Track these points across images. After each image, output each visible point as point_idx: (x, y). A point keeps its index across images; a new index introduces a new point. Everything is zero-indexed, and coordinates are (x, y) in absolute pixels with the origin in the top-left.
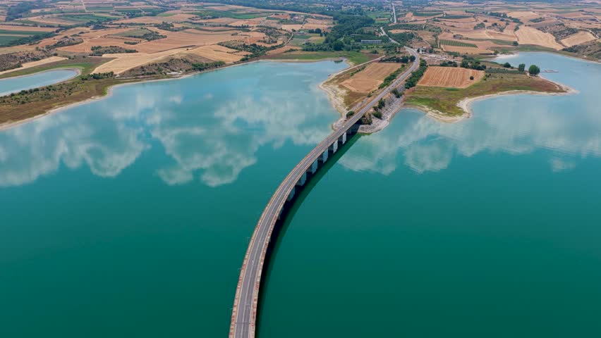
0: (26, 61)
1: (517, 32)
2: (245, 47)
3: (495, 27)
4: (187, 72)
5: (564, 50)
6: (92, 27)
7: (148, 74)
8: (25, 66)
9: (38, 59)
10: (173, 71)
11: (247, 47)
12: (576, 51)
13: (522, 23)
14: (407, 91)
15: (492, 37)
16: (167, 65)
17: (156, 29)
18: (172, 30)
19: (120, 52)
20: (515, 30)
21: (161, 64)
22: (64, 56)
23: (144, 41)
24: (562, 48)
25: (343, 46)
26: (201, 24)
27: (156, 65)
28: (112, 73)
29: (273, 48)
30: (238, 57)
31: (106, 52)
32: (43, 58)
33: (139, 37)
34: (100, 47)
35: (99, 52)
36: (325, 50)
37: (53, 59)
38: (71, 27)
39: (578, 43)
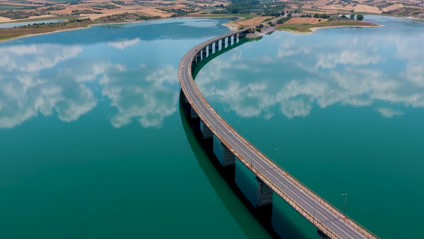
0: (31, 16)
1: (354, 7)
2: (173, 10)
3: (340, 4)
4: (137, 20)
5: (383, 13)
6: (69, 4)
7: (112, 20)
8: (31, 18)
9: (38, 15)
10: (128, 19)
11: (175, 10)
12: (390, 13)
13: (359, 3)
14: (278, 25)
15: (337, 8)
16: (124, 16)
17: (113, 4)
18: (124, 5)
19: (91, 13)
20: (354, 6)
21: (120, 15)
22: (54, 15)
23: (105, 9)
24: (382, 12)
25: (238, 12)
26: (143, 3)
27: (117, 15)
28: (89, 19)
29: (192, 12)
30: (169, 15)
31: (82, 13)
32: (41, 15)
33: (102, 7)
34: (77, 11)
35: (77, 13)
36: (226, 13)
37: (48, 16)
38: (55, 4)
39: (393, 9)
